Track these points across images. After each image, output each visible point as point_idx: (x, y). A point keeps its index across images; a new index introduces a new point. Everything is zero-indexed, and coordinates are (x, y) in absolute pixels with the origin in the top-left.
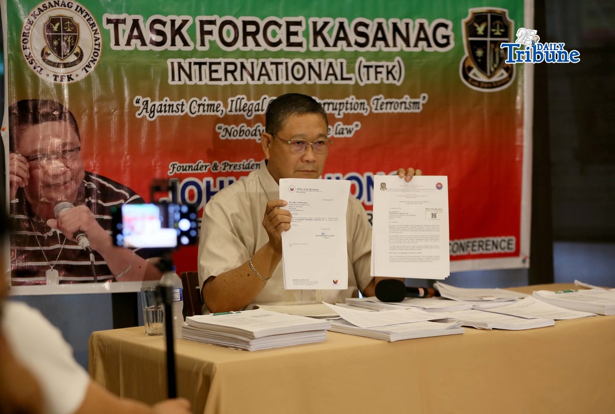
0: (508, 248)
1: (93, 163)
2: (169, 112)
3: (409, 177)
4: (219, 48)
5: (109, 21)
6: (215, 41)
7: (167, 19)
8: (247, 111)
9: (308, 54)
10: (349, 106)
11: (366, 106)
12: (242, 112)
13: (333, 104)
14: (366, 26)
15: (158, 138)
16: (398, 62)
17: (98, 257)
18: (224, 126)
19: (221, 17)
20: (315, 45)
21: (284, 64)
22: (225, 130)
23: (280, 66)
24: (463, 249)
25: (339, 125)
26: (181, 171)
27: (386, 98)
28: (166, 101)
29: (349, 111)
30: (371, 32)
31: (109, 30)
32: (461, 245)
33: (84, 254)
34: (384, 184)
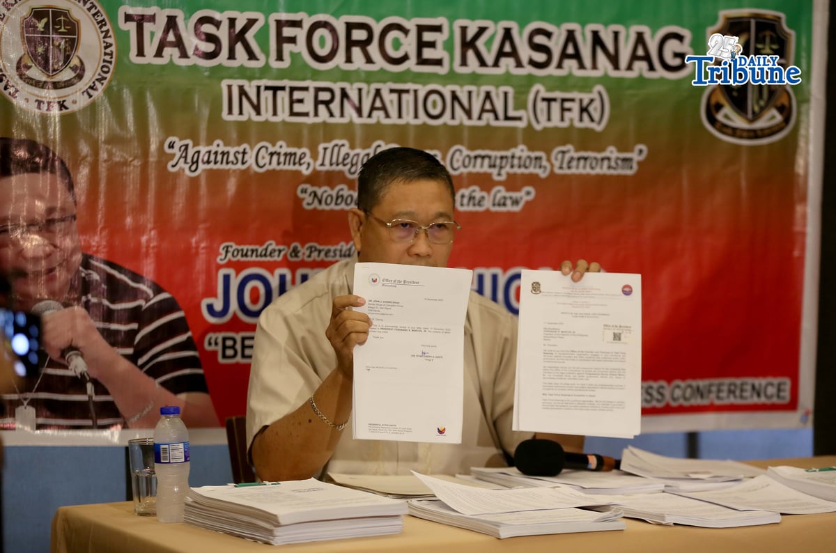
0: (778, 396)
1: (97, 241)
2: (222, 163)
3: (578, 274)
4: (306, 65)
5: (128, 18)
6: (299, 54)
7: (222, 17)
8: (349, 166)
9: (452, 77)
10: (516, 162)
11: (544, 163)
12: (341, 167)
13: (489, 157)
14: (548, 35)
15: (204, 204)
16: (600, 94)
17: (100, 389)
18: (310, 189)
19: (310, 14)
20: (464, 63)
21: (412, 93)
22: (313, 195)
23: (404, 96)
24: (702, 396)
25: (499, 191)
26: (239, 257)
27: (577, 150)
28: (218, 146)
29: (516, 170)
30: (556, 45)
31: (128, 31)
32: (698, 388)
33: (77, 384)
34: (538, 284)
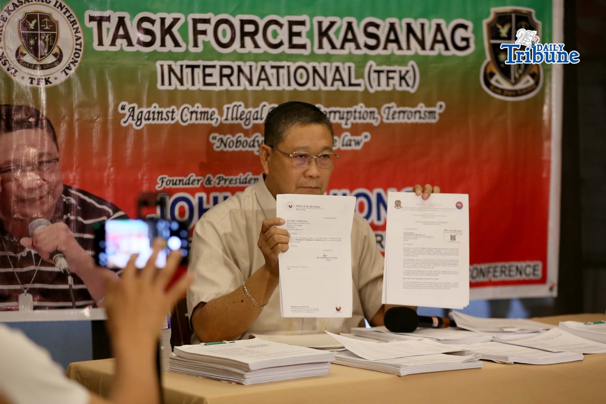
0: (534, 274)
1: (73, 176)
2: (158, 119)
3: (426, 195)
4: (213, 50)
5: (92, 19)
6: (209, 42)
7: (156, 17)
8: (244, 120)
9: (313, 57)
10: (357, 115)
11: (377, 115)
12: (239, 121)
13: (339, 112)
14: (377, 26)
15: (145, 149)
16: (413, 67)
17: (78, 280)
18: (218, 136)
19: (216, 14)
20: (321, 47)
21: (286, 68)
22: (220, 141)
23: (281, 71)
24: (484, 275)
25: (346, 136)
26: (171, 186)
27: (398, 106)
28: (155, 108)
29: (358, 121)
30: (382, 33)
31: (92, 28)
32: (481, 270)
33: (61, 277)
34: (399, 201)
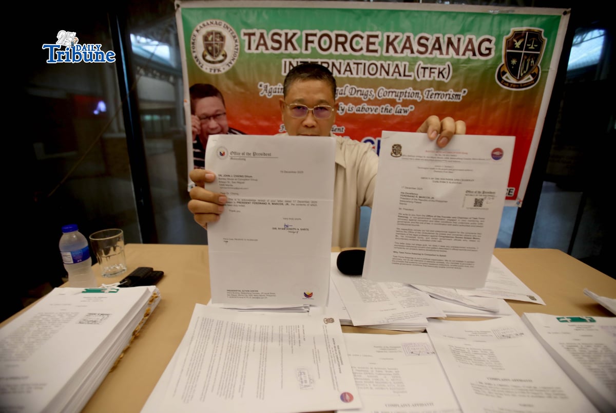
0: (509, 194)
4: (317, 52)
5: (245, 34)
6: (315, 48)
7: (283, 32)
10: (407, 94)
11: (420, 95)
13: (395, 92)
16: (448, 65)
19: (320, 31)
20: (387, 51)
21: (363, 64)
23: (360, 66)
27: (435, 90)
30: (430, 44)
31: (245, 40)
